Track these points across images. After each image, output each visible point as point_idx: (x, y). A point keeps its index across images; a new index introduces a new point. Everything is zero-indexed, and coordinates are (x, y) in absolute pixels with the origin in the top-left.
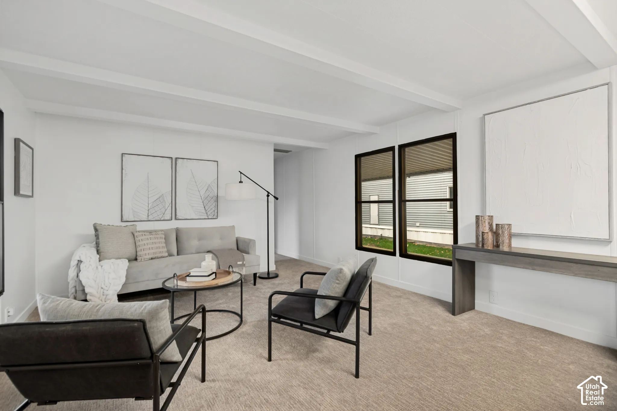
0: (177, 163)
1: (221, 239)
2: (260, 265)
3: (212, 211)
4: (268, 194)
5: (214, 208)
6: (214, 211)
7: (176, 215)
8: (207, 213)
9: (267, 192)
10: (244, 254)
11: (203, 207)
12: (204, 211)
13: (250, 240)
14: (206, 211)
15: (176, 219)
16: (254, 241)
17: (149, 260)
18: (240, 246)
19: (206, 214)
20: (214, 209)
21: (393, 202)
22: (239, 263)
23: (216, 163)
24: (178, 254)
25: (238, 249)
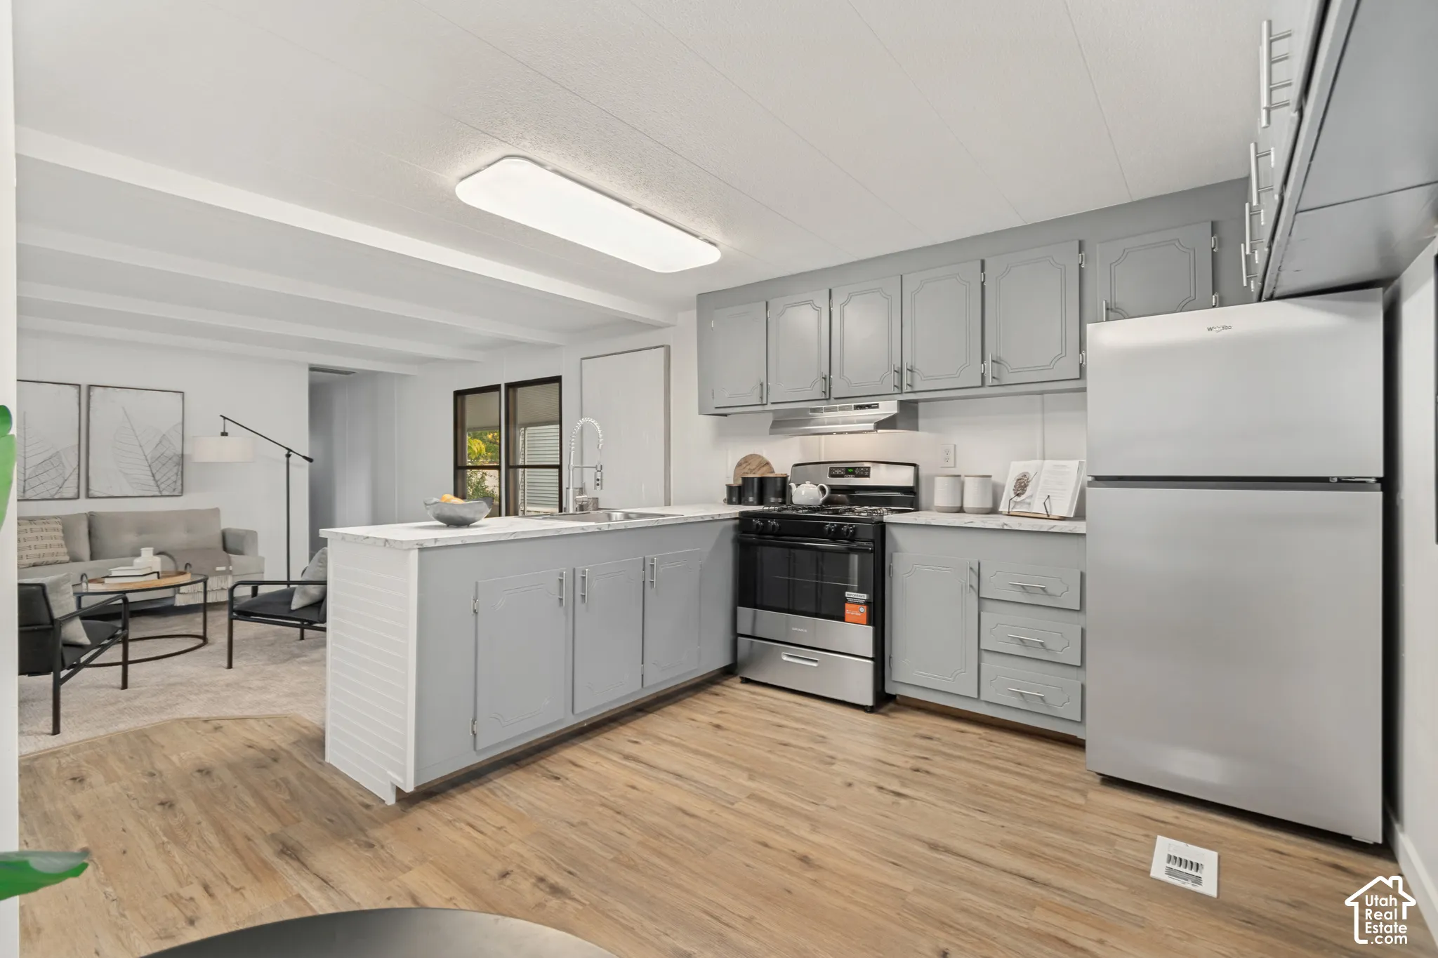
0: (91, 393)
1: (189, 531)
2: (263, 573)
3: (169, 482)
4: (289, 452)
5: (175, 476)
6: (175, 482)
7: (88, 489)
8: (158, 486)
9: (287, 449)
10: (231, 555)
11: (150, 474)
12: (152, 483)
13: (247, 532)
14: (157, 482)
15: (88, 496)
16: (253, 534)
18: (230, 544)
19: (156, 488)
20: (174, 478)
21: (499, 468)
22: (218, 569)
23: (179, 396)
24: (92, 557)
25: (225, 548)
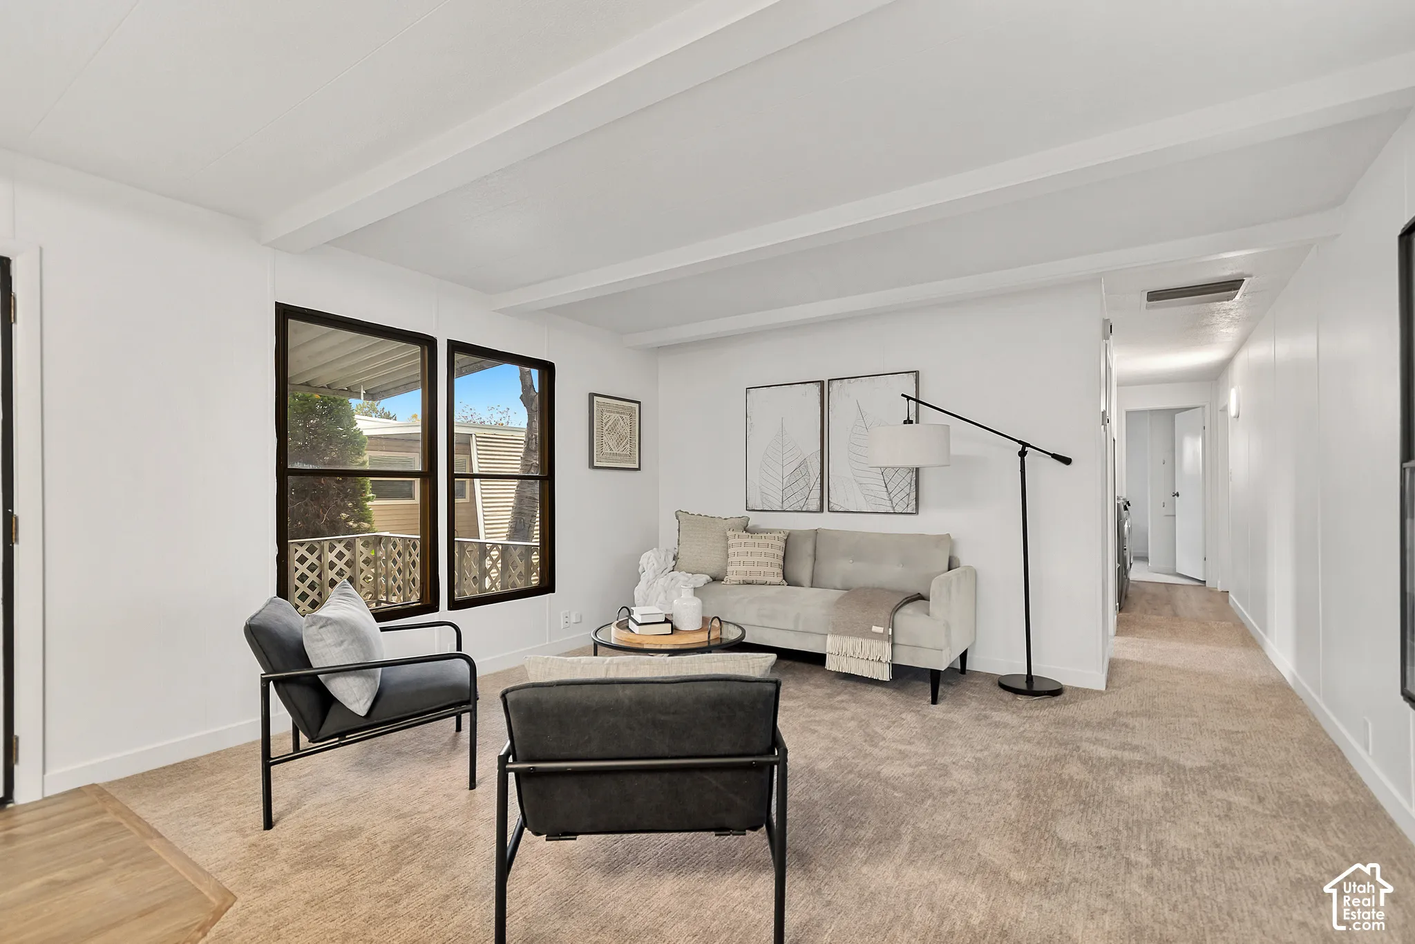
0: (831, 389)
3: (903, 495)
4: (1024, 448)
5: (908, 487)
6: (910, 495)
7: (828, 502)
8: (891, 500)
9: (1020, 442)
11: (884, 485)
12: (885, 495)
14: (889, 494)
15: (829, 510)
17: (740, 584)
19: (889, 503)
20: (908, 489)
22: (875, 629)
23: (912, 376)
24: (812, 583)
